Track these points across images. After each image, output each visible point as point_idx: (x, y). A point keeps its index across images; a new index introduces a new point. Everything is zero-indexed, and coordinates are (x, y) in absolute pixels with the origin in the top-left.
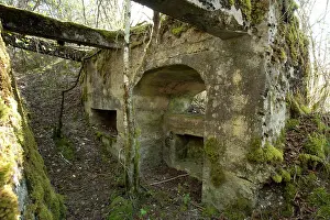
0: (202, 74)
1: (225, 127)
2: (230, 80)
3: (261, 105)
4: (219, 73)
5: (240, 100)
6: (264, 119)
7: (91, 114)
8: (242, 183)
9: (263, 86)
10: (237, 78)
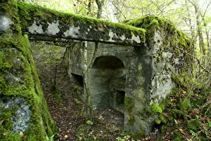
0: (124, 63)
1: (134, 92)
2: (137, 68)
3: (150, 83)
4: (132, 64)
5: (141, 80)
6: (151, 91)
7: (71, 76)
8: (142, 122)
9: (151, 74)
10: (140, 68)
